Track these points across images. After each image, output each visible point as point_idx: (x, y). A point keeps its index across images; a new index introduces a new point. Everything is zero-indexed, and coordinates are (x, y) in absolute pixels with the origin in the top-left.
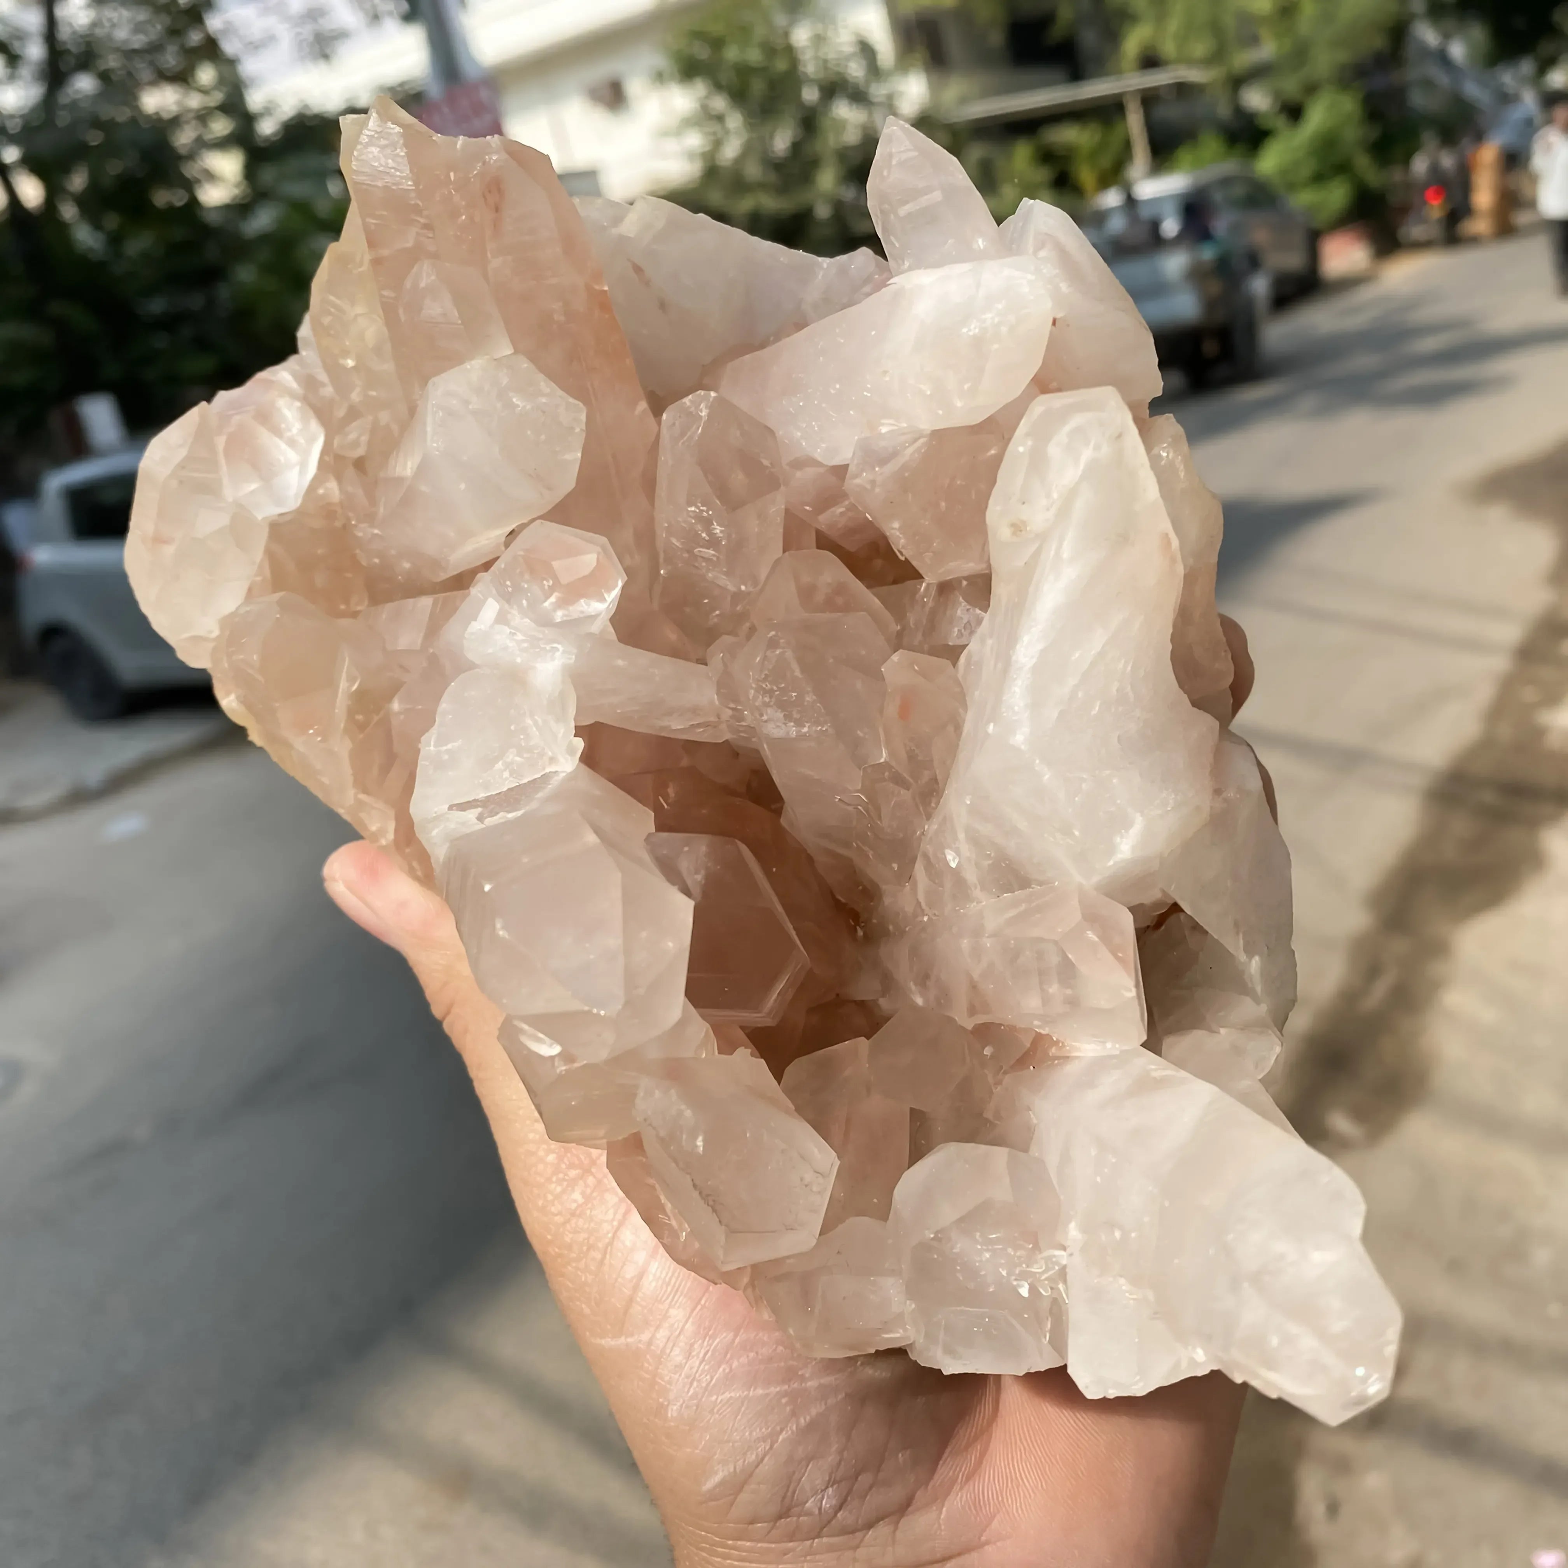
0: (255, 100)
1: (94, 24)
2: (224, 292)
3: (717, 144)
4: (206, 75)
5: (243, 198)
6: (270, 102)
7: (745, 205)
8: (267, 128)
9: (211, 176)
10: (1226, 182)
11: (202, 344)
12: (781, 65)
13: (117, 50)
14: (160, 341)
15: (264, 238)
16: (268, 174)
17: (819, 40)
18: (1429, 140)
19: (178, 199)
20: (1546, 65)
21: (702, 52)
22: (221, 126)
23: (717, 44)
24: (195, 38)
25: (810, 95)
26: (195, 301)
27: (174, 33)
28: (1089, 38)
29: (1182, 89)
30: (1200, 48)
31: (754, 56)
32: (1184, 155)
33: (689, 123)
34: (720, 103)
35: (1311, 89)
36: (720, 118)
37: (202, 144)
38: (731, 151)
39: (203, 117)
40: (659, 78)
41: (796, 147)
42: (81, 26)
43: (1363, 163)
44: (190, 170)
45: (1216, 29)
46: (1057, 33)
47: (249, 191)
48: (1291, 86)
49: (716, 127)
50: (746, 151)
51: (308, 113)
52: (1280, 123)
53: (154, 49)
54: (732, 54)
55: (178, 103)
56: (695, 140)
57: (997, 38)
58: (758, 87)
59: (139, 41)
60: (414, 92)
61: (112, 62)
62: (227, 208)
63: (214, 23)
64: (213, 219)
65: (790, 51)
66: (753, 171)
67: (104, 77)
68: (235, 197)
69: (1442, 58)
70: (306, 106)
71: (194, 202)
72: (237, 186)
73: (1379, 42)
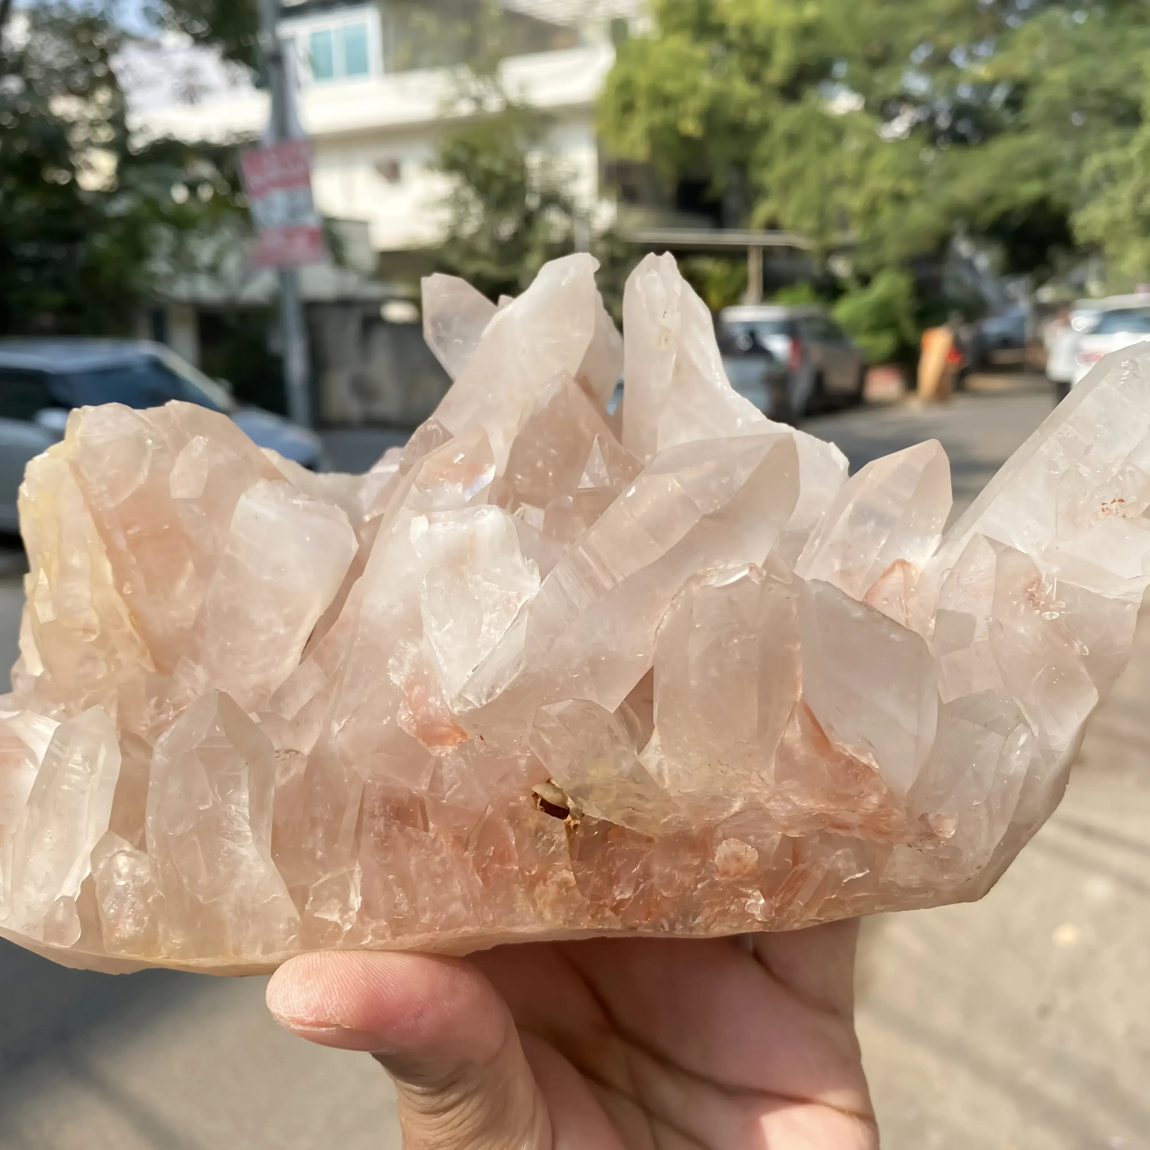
0: (133, 121)
1: (29, 46)
2: (81, 252)
3: (460, 220)
4: (103, 96)
5: (111, 188)
6: (145, 125)
7: (473, 267)
8: (138, 143)
9: (90, 167)
10: (809, 319)
11: (58, 284)
12: (516, 177)
13: (42, 66)
14: (26, 276)
15: (119, 219)
16: (133, 175)
17: (545, 165)
18: (955, 317)
19: (62, 177)
20: (1040, 283)
21: (462, 155)
22: (105, 134)
23: (474, 152)
24: (99, 71)
25: (532, 202)
26: (59, 252)
27: (86, 63)
28: (732, 203)
29: (791, 251)
30: (809, 223)
31: (499, 166)
32: (785, 296)
33: (443, 202)
34: (469, 193)
35: (880, 267)
36: (465, 204)
37: (89, 143)
38: (469, 228)
39: (94, 124)
40: (430, 166)
41: (516, 236)
42: (18, 45)
43: (907, 326)
44: (76, 160)
45: (821, 215)
46: (711, 194)
47: (117, 183)
48: (866, 261)
49: (462, 210)
50: (481, 231)
51: (172, 139)
52: (853, 286)
53: (68, 72)
54: (484, 161)
55: (80, 112)
56: (446, 215)
57: (669, 189)
58: (497, 188)
59: (59, 64)
60: (252, 140)
61: (35, 73)
62: (98, 193)
63: (116, 63)
64: (86, 199)
65: (522, 168)
66: (483, 245)
67: (29, 84)
68: (106, 186)
69: (969, 264)
70: (171, 134)
71: (73, 184)
72: (109, 178)
73: (928, 245)
